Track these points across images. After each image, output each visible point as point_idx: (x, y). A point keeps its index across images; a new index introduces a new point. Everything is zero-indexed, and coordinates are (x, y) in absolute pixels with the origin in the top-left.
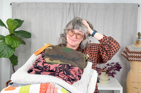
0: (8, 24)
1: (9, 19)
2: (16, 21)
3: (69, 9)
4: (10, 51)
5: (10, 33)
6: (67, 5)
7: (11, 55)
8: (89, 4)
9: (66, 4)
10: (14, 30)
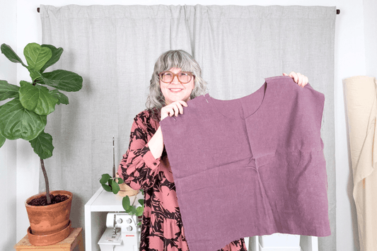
1: (29, 45)
2: (47, 49)
3: (179, 19)
4: (36, 122)
5: (32, 78)
6: (173, 11)
7: (37, 133)
9: (170, 8)
10: (41, 71)
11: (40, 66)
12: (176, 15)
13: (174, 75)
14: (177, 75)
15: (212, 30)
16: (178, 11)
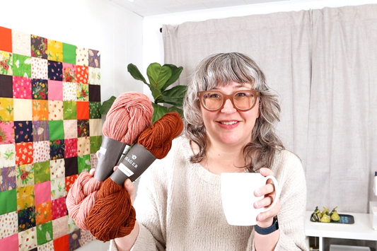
0: (150, 77)
1: (152, 65)
2: (167, 68)
3: (302, 26)
5: (154, 97)
6: (295, 18)
8: (354, 8)
9: (291, 14)
10: (162, 90)
11: (162, 85)
12: (298, 22)
13: (225, 98)
14: (231, 98)
15: (345, 36)
16: (301, 17)
